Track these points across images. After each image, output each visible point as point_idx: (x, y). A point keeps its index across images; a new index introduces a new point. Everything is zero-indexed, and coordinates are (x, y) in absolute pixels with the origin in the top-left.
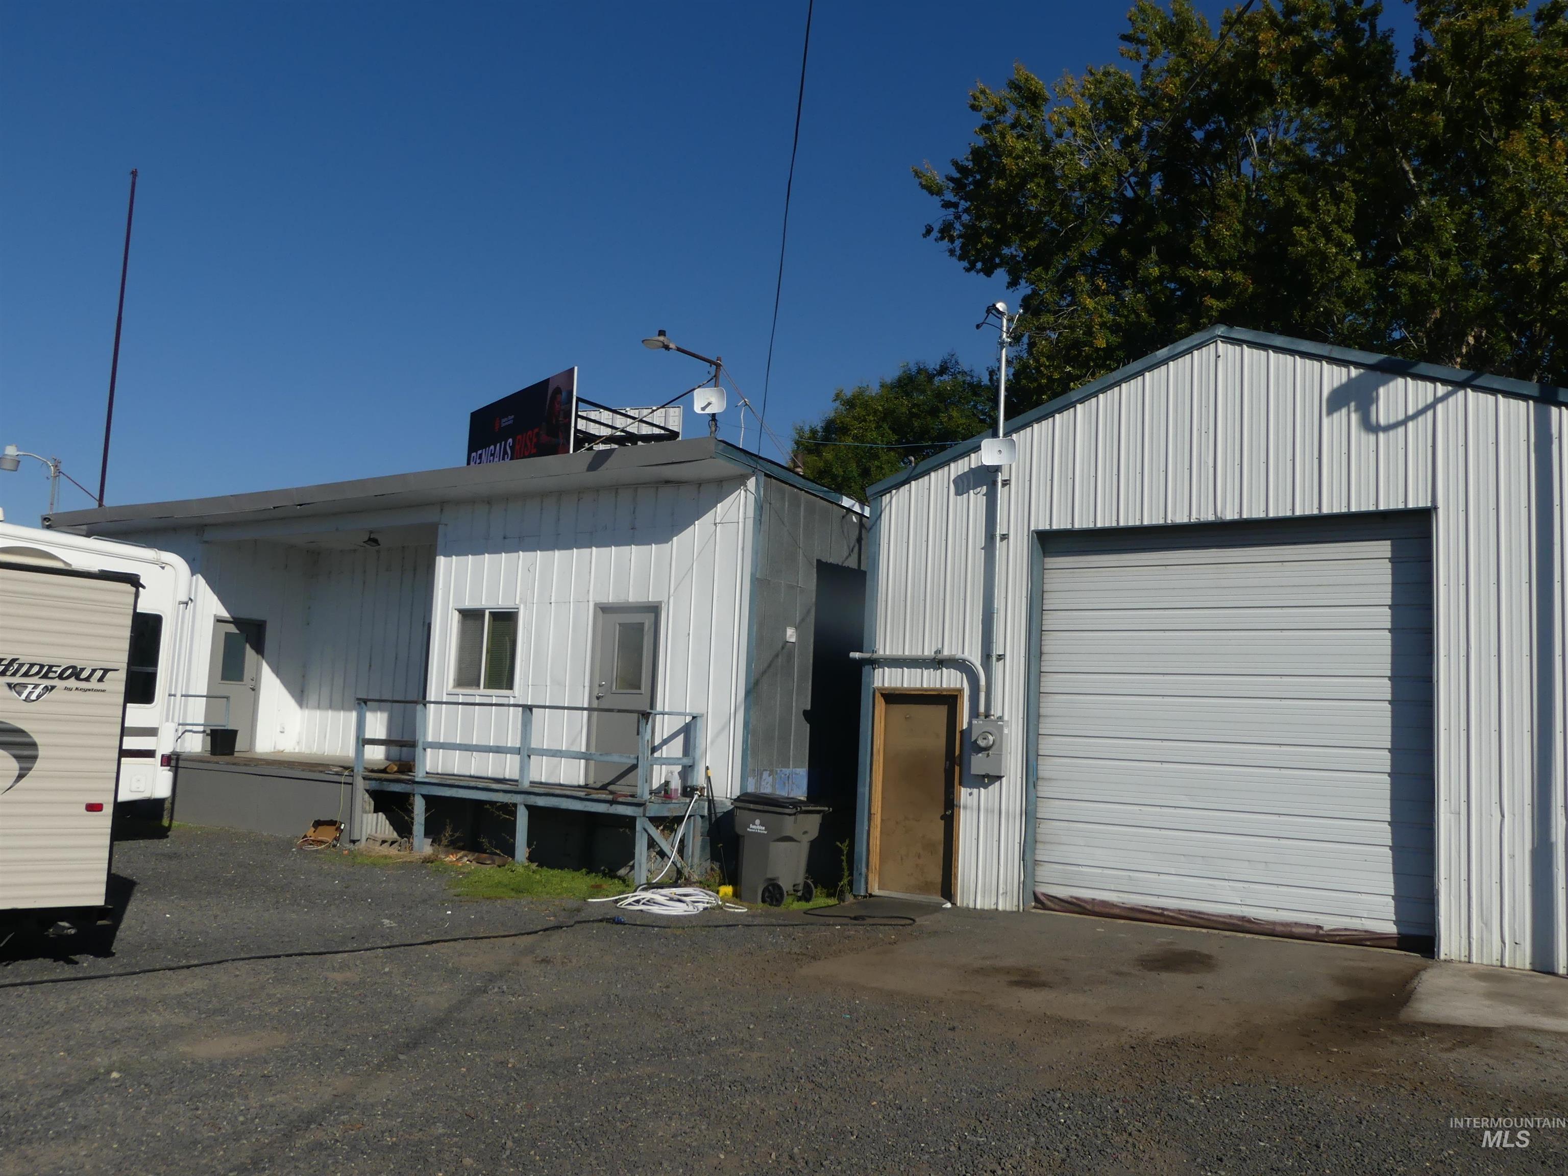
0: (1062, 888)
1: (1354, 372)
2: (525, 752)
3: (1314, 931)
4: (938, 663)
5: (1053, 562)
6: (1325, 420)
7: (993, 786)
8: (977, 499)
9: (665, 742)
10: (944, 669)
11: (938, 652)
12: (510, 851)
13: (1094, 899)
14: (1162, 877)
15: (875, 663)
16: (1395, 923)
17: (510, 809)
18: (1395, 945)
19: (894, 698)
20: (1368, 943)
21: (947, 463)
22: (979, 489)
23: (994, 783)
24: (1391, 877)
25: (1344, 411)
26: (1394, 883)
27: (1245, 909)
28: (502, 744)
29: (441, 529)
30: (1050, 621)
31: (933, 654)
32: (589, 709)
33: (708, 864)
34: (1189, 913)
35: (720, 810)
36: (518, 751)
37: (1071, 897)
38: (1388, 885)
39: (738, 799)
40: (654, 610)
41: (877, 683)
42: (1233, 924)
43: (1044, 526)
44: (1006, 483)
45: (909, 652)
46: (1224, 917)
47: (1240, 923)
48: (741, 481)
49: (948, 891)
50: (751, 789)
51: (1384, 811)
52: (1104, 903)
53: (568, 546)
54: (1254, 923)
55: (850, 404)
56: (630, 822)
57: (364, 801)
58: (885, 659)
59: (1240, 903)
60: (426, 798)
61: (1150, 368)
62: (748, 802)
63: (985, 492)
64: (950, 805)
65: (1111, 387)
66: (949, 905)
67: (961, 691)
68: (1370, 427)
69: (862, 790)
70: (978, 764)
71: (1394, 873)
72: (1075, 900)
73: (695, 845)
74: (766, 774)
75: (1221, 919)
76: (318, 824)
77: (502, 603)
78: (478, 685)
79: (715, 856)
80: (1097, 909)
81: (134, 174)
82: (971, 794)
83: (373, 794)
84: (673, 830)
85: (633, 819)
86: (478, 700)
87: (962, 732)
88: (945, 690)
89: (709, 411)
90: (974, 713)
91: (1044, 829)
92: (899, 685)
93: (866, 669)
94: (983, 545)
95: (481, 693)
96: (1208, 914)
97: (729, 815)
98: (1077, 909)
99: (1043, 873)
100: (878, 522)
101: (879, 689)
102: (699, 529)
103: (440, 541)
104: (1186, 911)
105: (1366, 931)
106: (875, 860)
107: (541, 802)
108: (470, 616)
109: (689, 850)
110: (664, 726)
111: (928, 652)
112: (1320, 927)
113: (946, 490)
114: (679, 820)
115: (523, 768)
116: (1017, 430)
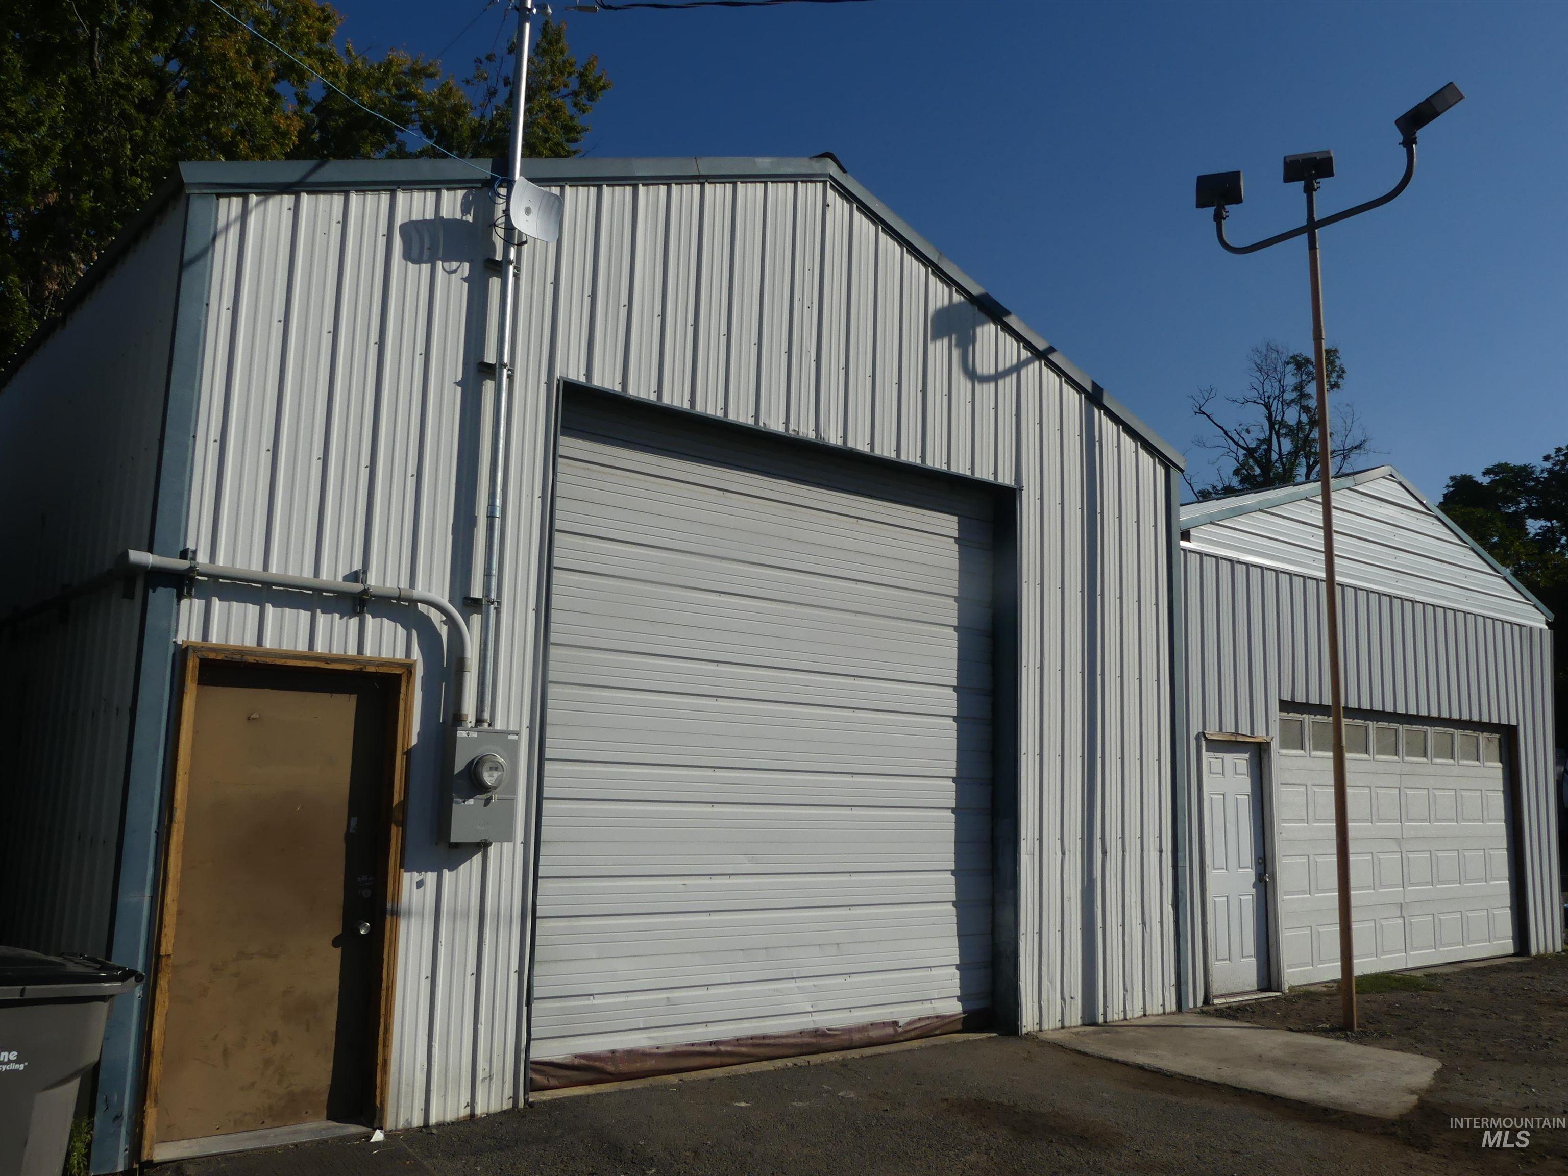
0: (555, 1043)
1: (957, 298)
3: (890, 1030)
4: (355, 602)
6: (931, 346)
7: (468, 863)
8: (449, 283)
10: (369, 617)
11: (355, 577)
13: (613, 1052)
14: (713, 991)
15: (184, 582)
16: (960, 999)
18: (960, 1027)
19: (235, 671)
20: (937, 1032)
21: (392, 187)
22: (455, 265)
23: (471, 857)
24: (955, 941)
25: (946, 341)
26: (959, 948)
27: (817, 1017)
31: (340, 579)
34: (750, 1041)
37: (577, 1056)
38: (951, 952)
41: (189, 634)
42: (808, 1044)
43: (577, 375)
46: (793, 1036)
47: (813, 1040)
51: (947, 857)
52: (632, 1055)
54: (830, 1035)
58: (214, 577)
59: (811, 1010)
61: (744, 179)
63: (466, 274)
67: (409, 668)
68: (974, 374)
71: (958, 936)
72: (583, 1061)
75: (791, 1041)
80: (624, 1068)
82: (420, 884)
87: (408, 753)
88: (370, 662)
92: (250, 641)
93: (159, 595)
94: (459, 378)
96: (775, 1037)
98: (589, 1076)
100: (210, 252)
101: (195, 649)
104: (747, 1038)
105: (937, 1017)
111: (329, 575)
112: (895, 1023)
113: (382, 242)
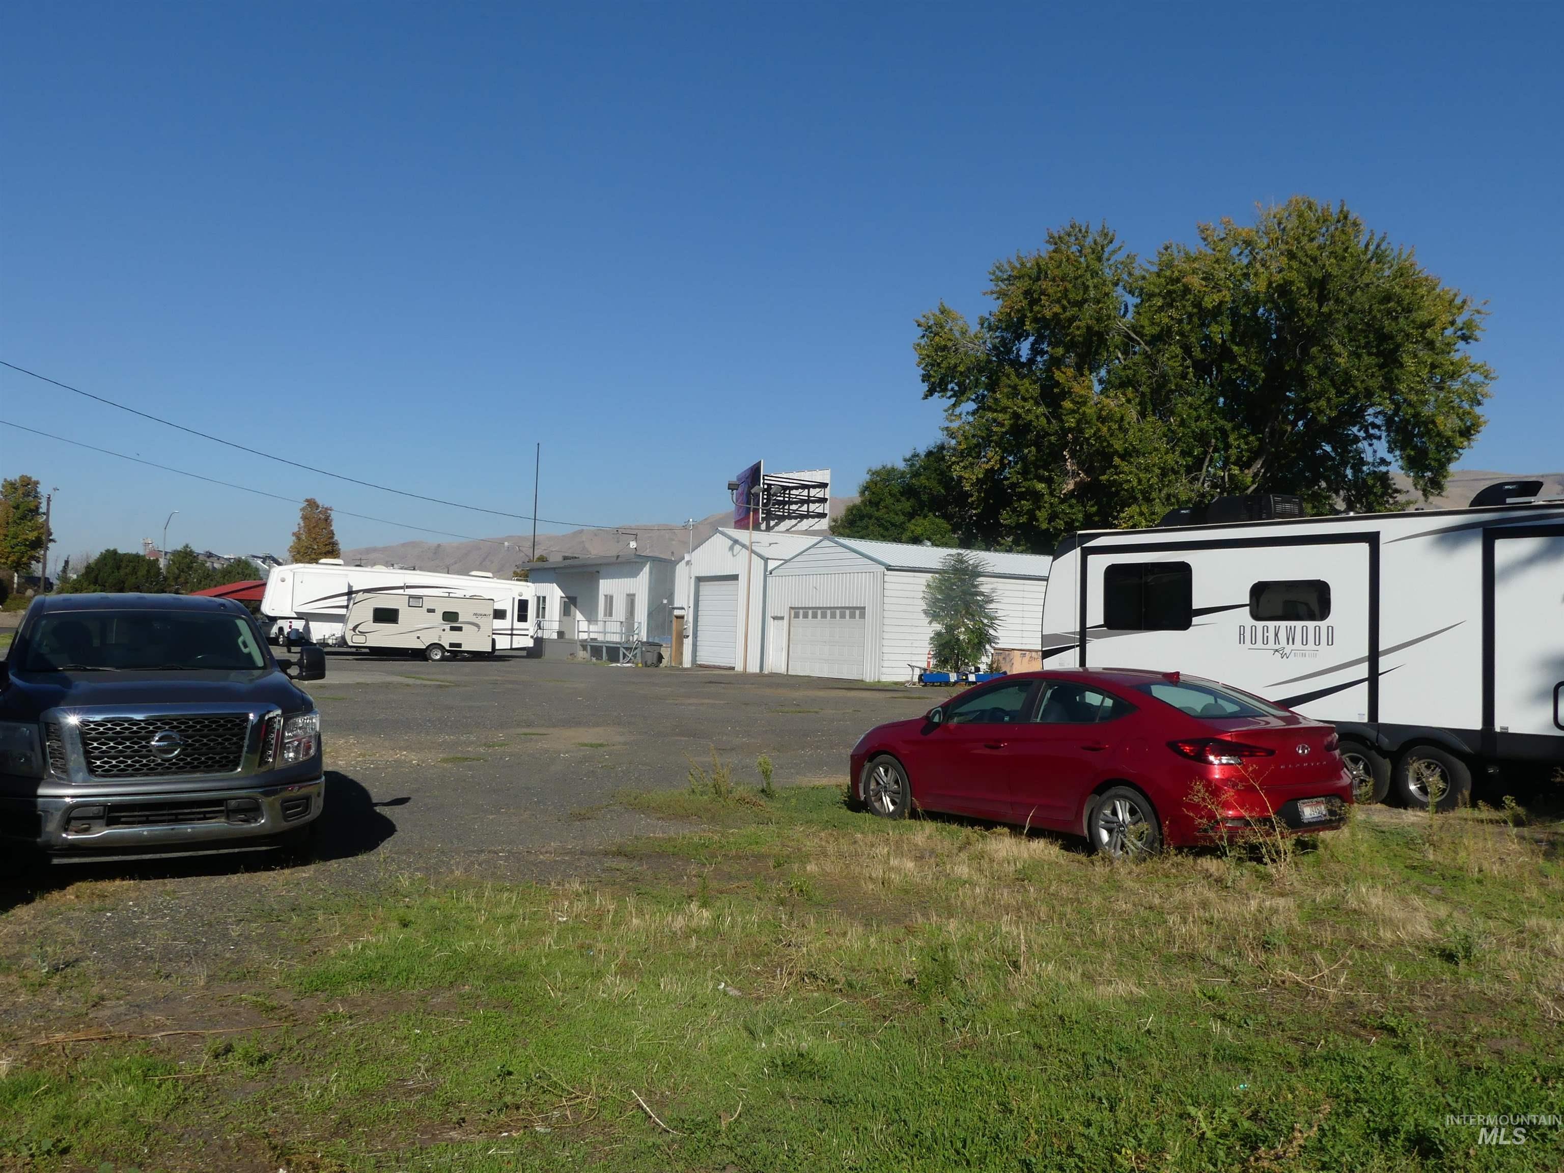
0: (699, 662)
5: (699, 584)
8: (688, 567)
9: (635, 629)
12: (602, 658)
15: (674, 608)
17: (602, 647)
19: (676, 617)
25: (730, 551)
28: (607, 631)
30: (698, 598)
32: (623, 622)
35: (643, 646)
36: (610, 633)
37: (701, 664)
39: (646, 643)
40: (634, 595)
41: (674, 614)
44: (691, 564)
49: (682, 664)
50: (650, 640)
53: (622, 578)
62: (648, 643)
64: (682, 643)
66: (681, 667)
67: (684, 615)
68: (733, 555)
69: (672, 640)
70: (686, 633)
73: (639, 655)
77: (612, 593)
78: (607, 616)
86: (605, 619)
88: (681, 615)
90: (686, 621)
91: (696, 648)
93: (670, 610)
98: (702, 667)
99: (698, 658)
100: (676, 572)
102: (641, 574)
106: (673, 658)
107: (609, 645)
108: (606, 596)
109: (637, 656)
110: (635, 626)
111: (680, 606)
116: (693, 551)
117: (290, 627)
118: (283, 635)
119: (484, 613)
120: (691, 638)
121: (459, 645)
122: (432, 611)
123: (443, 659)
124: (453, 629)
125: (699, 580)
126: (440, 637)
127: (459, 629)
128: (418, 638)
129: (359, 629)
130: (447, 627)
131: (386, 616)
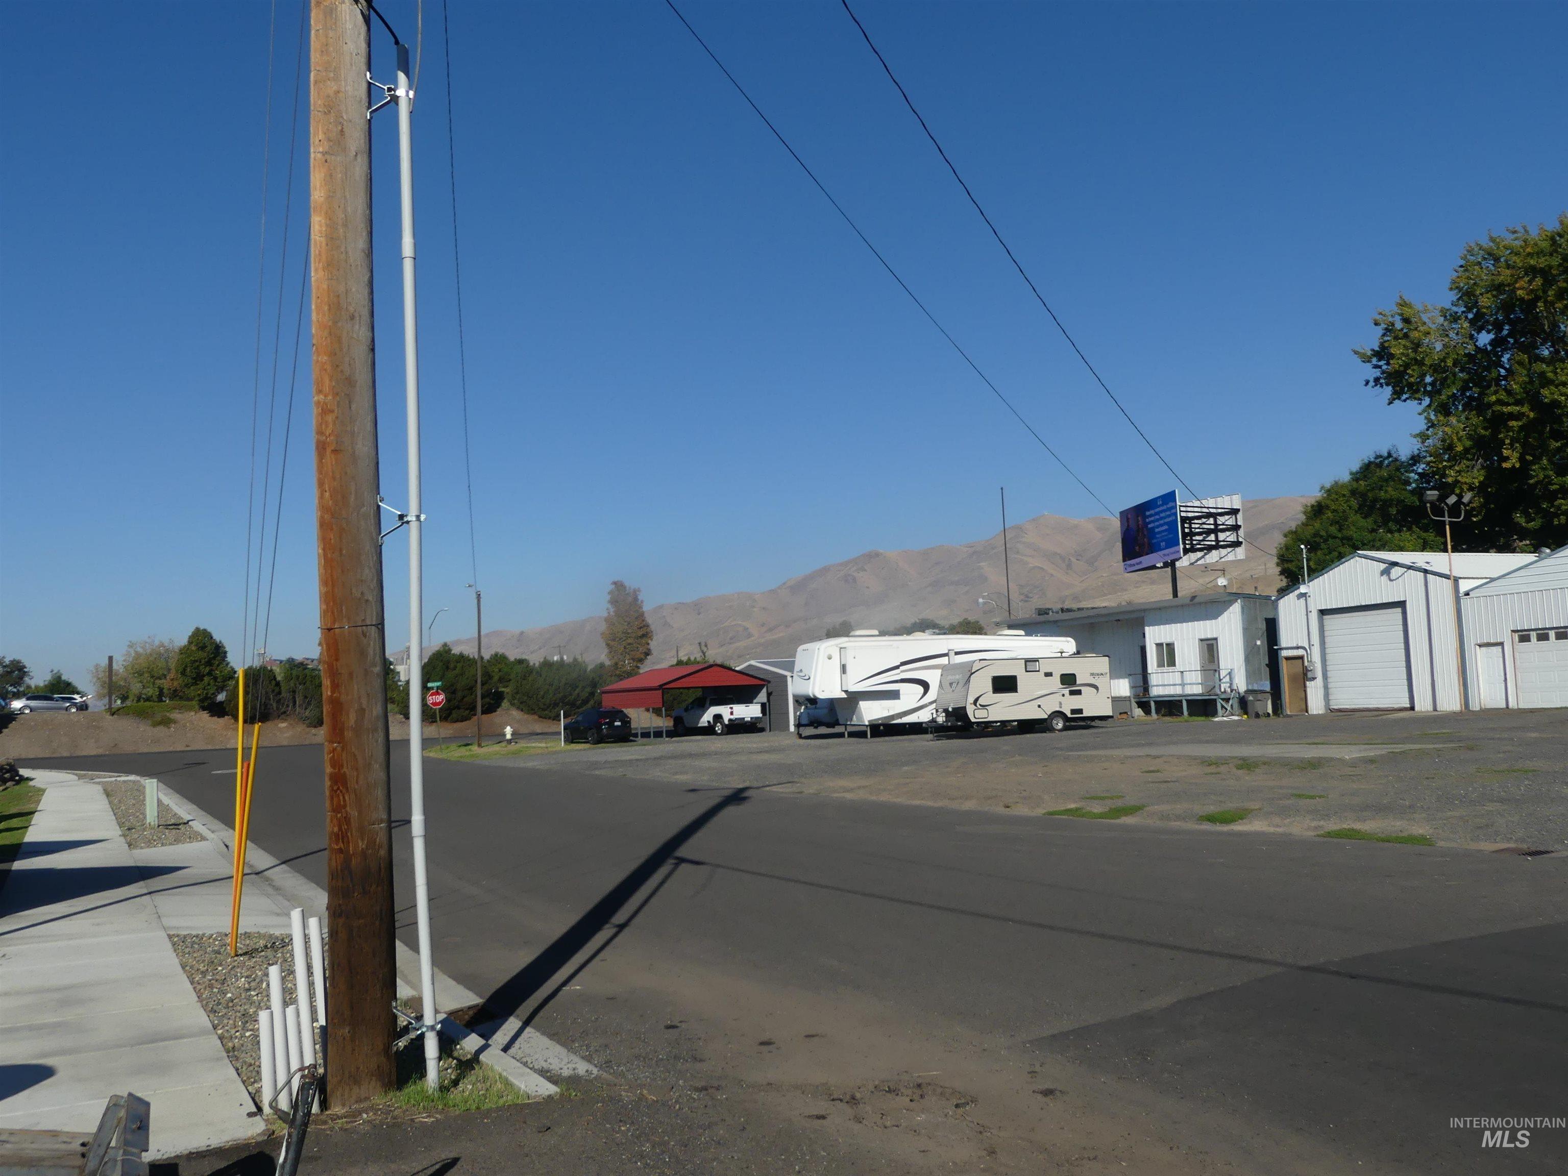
0: (1336, 706)
1: (1387, 565)
2: (1183, 685)
4: (1298, 648)
5: (1325, 617)
6: (1381, 578)
7: (1315, 680)
8: (1302, 600)
9: (1224, 677)
11: (1297, 645)
12: (1182, 713)
13: (1344, 708)
15: (1282, 649)
17: (1181, 701)
19: (1287, 658)
21: (1293, 591)
25: (1384, 576)
28: (1175, 683)
29: (1145, 618)
30: (1326, 634)
32: (1201, 671)
33: (1240, 711)
35: (1241, 695)
36: (1181, 685)
37: (1339, 708)
38: (1403, 694)
39: (1245, 691)
40: (1216, 639)
41: (1283, 655)
43: (1320, 608)
44: (1309, 596)
45: (1289, 646)
48: (1236, 601)
49: (1307, 712)
50: (1250, 688)
51: (1404, 676)
52: (1346, 709)
53: (1188, 622)
55: (1329, 491)
56: (1215, 700)
57: (1134, 705)
58: (1284, 648)
60: (1155, 702)
61: (1341, 564)
62: (1248, 692)
63: (1304, 599)
64: (1305, 686)
65: (1332, 569)
66: (1307, 714)
67: (1304, 655)
68: (1391, 580)
69: (1282, 686)
70: (1310, 675)
73: (1236, 706)
74: (1254, 684)
76: (1121, 714)
77: (1169, 641)
78: (1164, 666)
79: (1242, 708)
81: (1002, 489)
82: (1309, 683)
83: (1137, 703)
84: (1229, 702)
85: (1216, 699)
86: (1165, 671)
87: (1306, 667)
88: (1300, 655)
89: (1223, 584)
90: (1308, 661)
91: (1331, 691)
92: (1288, 655)
93: (1279, 651)
94: (1305, 613)
95: (1166, 669)
97: (1244, 696)
98: (1340, 711)
99: (1331, 703)
100: (1278, 608)
102: (1226, 614)
103: (1145, 623)
106: (1288, 705)
107: (1189, 698)
108: (1159, 646)
109: (1234, 707)
110: (1223, 673)
111: (1295, 645)
113: (1294, 599)
114: (1229, 699)
115: (1183, 689)
116: (1311, 581)
117: (732, 713)
118: (722, 723)
119: (1099, 672)
120: (1319, 681)
121: (1080, 711)
122: (1049, 675)
123: (1066, 728)
124: (1072, 693)
125: (1323, 612)
126: (1060, 703)
127: (1079, 692)
128: (1039, 706)
129: (980, 702)
130: (1066, 692)
131: (1005, 684)
